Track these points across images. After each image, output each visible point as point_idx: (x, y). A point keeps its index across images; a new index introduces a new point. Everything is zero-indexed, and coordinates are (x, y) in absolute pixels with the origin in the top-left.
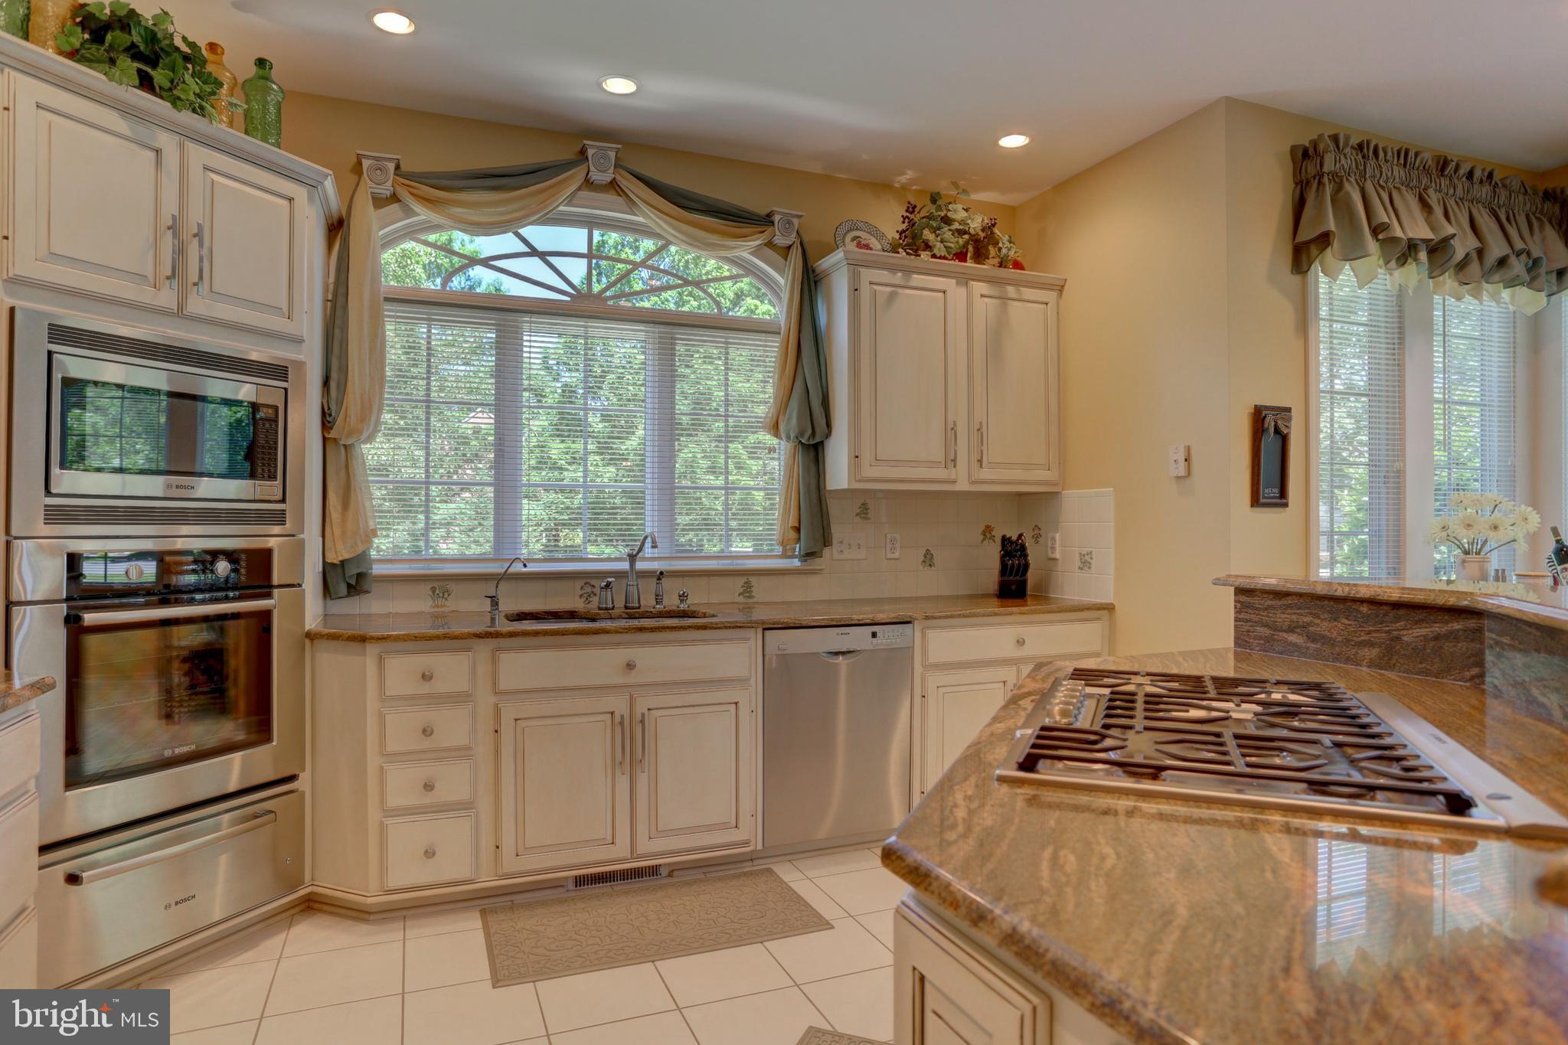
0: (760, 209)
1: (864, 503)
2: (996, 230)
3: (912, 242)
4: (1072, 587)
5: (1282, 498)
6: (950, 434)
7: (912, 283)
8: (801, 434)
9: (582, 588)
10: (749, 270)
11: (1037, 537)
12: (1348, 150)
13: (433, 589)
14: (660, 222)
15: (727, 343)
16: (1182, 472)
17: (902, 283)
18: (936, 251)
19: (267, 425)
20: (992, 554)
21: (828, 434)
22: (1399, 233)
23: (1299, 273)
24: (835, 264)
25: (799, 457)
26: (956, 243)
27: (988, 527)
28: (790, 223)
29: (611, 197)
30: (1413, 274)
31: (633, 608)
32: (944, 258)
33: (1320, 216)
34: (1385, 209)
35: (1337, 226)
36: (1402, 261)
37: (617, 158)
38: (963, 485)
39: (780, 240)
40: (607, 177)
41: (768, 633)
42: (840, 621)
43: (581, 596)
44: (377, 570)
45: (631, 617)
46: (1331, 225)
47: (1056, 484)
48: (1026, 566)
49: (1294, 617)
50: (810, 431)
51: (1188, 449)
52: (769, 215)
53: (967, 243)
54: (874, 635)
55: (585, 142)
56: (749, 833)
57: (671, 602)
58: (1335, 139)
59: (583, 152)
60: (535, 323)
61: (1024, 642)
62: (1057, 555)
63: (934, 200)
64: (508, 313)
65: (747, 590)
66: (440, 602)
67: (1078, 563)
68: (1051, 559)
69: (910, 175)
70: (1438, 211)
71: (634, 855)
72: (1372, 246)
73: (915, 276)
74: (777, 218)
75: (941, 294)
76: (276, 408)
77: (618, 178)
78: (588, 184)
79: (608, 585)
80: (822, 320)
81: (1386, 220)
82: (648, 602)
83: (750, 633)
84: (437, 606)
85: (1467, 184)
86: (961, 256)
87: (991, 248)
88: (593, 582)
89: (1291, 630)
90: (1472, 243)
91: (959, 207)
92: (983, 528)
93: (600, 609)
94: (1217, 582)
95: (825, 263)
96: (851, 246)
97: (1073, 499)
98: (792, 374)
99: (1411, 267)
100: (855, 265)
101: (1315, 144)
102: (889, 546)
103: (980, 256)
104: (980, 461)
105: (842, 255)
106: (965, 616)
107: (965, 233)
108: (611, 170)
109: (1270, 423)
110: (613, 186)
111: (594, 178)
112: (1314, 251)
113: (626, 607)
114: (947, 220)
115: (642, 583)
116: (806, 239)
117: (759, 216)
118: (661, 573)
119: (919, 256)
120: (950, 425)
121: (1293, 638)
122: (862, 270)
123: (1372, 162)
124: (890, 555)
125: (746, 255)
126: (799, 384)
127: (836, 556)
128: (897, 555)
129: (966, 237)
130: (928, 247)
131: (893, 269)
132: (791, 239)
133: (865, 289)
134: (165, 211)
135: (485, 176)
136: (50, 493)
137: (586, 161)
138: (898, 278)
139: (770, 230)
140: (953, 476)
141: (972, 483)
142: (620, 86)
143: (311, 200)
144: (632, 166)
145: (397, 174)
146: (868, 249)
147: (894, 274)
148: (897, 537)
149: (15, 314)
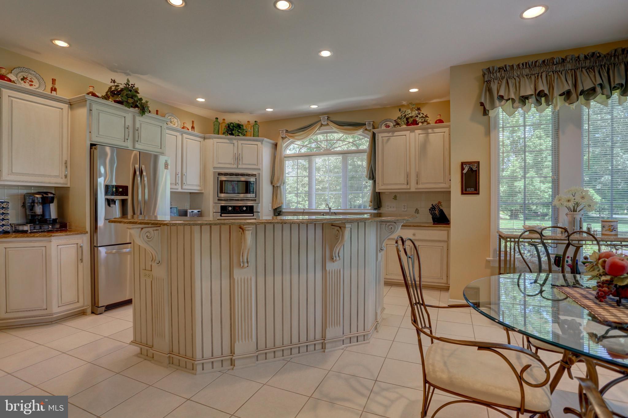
0: (363, 121)
1: (395, 195)
5: (475, 192)
7: (395, 135)
17: (392, 135)
19: (252, 185)
23: (486, 116)
25: (373, 184)
28: (370, 124)
29: (327, 127)
38: (413, 190)
39: (368, 128)
40: (326, 123)
44: (284, 210)
47: (449, 188)
55: (319, 116)
73: (396, 132)
74: (366, 123)
75: (405, 136)
76: (254, 182)
78: (322, 125)
96: (383, 127)
102: (403, 207)
104: (417, 183)
120: (406, 173)
122: (379, 134)
124: (403, 210)
127: (386, 210)
128: (406, 210)
131: (389, 132)
132: (371, 128)
133: (380, 139)
134: (235, 153)
135: (302, 129)
136: (218, 197)
137: (321, 120)
138: (390, 134)
139: (364, 127)
140: (408, 187)
141: (416, 189)
142: (314, 107)
143: (262, 143)
144: (330, 119)
145: (286, 132)
146: (389, 126)
147: (389, 133)
148: (406, 204)
149: (214, 172)
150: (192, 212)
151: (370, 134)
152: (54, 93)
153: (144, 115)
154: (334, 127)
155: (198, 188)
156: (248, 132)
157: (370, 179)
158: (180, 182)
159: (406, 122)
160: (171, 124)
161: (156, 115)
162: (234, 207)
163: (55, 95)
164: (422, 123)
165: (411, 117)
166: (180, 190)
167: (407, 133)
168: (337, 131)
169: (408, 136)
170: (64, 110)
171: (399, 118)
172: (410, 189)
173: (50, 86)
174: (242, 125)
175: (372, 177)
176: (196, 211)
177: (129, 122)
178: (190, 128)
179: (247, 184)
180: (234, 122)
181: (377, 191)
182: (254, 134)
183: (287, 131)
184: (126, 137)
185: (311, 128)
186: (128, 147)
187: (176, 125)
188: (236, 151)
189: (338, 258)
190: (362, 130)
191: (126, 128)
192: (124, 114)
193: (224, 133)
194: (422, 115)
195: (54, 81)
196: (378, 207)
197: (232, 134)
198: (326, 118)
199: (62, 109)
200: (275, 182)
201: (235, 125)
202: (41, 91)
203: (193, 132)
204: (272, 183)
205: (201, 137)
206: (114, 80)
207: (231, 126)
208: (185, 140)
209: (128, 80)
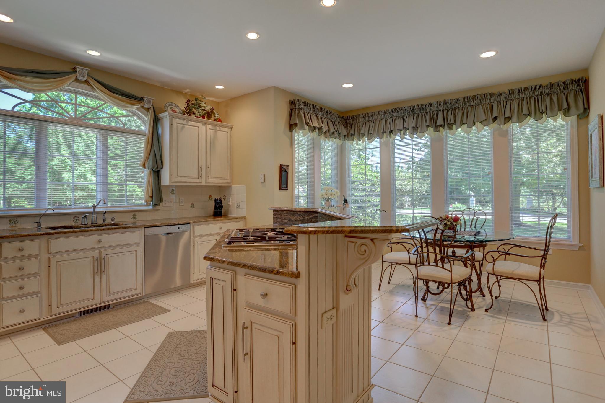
0: (140, 96)
1: (173, 189)
2: (214, 111)
3: (189, 111)
4: (235, 212)
5: (286, 189)
6: (200, 169)
7: (189, 124)
8: (153, 167)
9: (74, 218)
10: (135, 114)
11: (225, 199)
12: (301, 103)
13: (10, 221)
14: (104, 96)
15: (126, 137)
16: (263, 181)
17: (186, 124)
18: (196, 115)
20: (212, 203)
21: (162, 168)
22: (311, 125)
23: (290, 132)
24: (165, 117)
25: (152, 174)
26: (202, 113)
27: (210, 196)
28: (149, 101)
29: (85, 86)
30: (315, 134)
31: (95, 224)
32: (199, 117)
33: (295, 119)
34: (309, 119)
35: (299, 121)
36: (313, 131)
37: (88, 73)
38: (203, 184)
39: (146, 106)
40: (84, 79)
41: (145, 229)
42: (168, 224)
43: (73, 221)
45: (94, 227)
46: (297, 122)
47: (230, 183)
48: (222, 207)
49: (285, 216)
50: (156, 167)
51: (264, 175)
52: (142, 98)
53: (205, 114)
54: (179, 228)
55: (76, 66)
56: (140, 291)
57: (109, 221)
58: (298, 100)
59: (74, 69)
60: (54, 126)
61: (222, 228)
62: (230, 204)
63: (196, 100)
64: (43, 122)
65: (134, 217)
66: (15, 225)
67: (236, 206)
68: (229, 205)
69: (188, 90)
70: (320, 120)
71: (101, 302)
72: (306, 127)
73: (190, 122)
75: (197, 128)
77: (89, 80)
78: (76, 80)
79: (85, 217)
80: (160, 132)
81: (309, 121)
82: (100, 222)
83: (140, 229)
84: (12, 227)
85: (326, 114)
86: (203, 117)
87: (212, 115)
88: (78, 216)
89: (285, 219)
90: (327, 128)
91: (203, 103)
92: (209, 196)
93: (82, 224)
94: (269, 209)
95: (161, 115)
96: (170, 111)
97: (234, 187)
98: (150, 148)
99: (314, 132)
100: (171, 117)
101: (294, 100)
102: (180, 202)
103: (209, 117)
104: (209, 177)
105: (167, 114)
106: (205, 221)
107: (205, 110)
108: (86, 77)
109: (284, 168)
110: (86, 82)
111: (79, 78)
112: (294, 126)
113: (92, 224)
114: (200, 106)
115: (98, 215)
116: (155, 106)
117: (138, 97)
118: (105, 212)
119: (191, 116)
120: (200, 166)
121: (285, 221)
122: (174, 119)
123: (306, 107)
124: (181, 205)
125: (134, 109)
126: (152, 153)
127: (164, 205)
128: (183, 205)
129: (205, 111)
130: (194, 113)
131: (184, 119)
132: (150, 106)
133: (175, 125)
137: (77, 72)
138: (185, 122)
139: (141, 103)
141: (206, 183)
142: (94, 53)
144: (93, 76)
146: (175, 112)
148: (183, 199)
167: (200, 125)
169: (200, 128)
196: (159, 202)
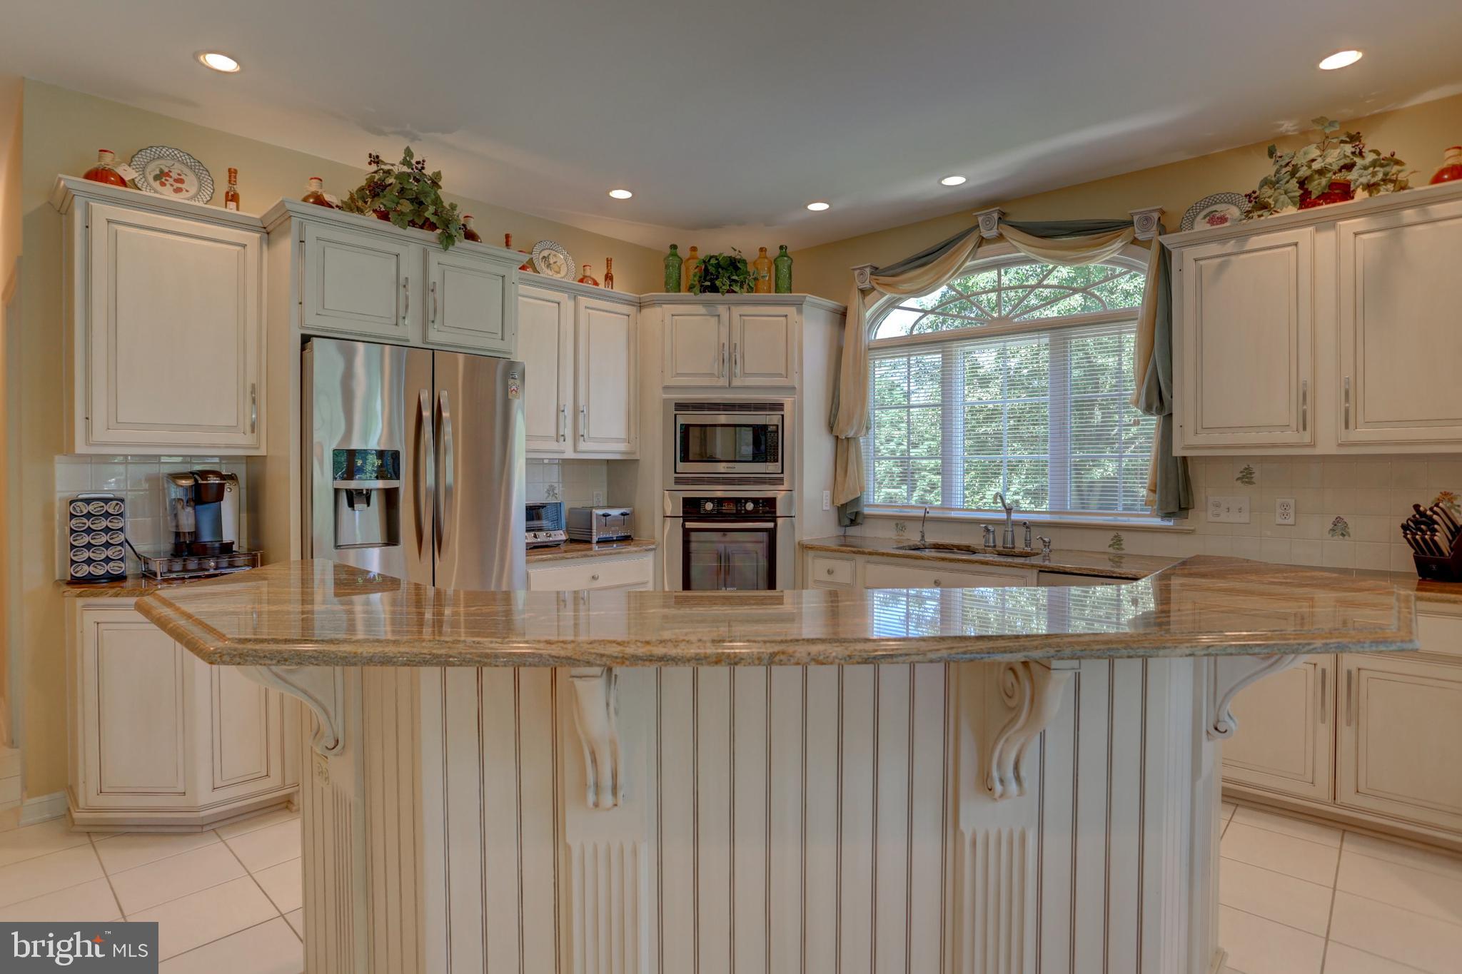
1: (1246, 468)
6: (1300, 395)
7: (1247, 248)
10: (1131, 266)
13: (897, 525)
15: (1120, 333)
19: (772, 435)
25: (1160, 428)
27: (1446, 494)
28: (1147, 219)
29: (1002, 245)
31: (1009, 548)
37: (999, 216)
39: (1142, 236)
40: (994, 233)
42: (1102, 571)
44: (867, 511)
45: (1003, 555)
52: (1127, 219)
55: (975, 214)
65: (1117, 542)
66: (901, 533)
74: (1136, 218)
75: (1292, 247)
76: (777, 426)
77: (1001, 231)
78: (983, 241)
82: (1020, 546)
84: (898, 535)
92: (1437, 495)
93: (985, 546)
96: (1201, 225)
100: (1179, 249)
102: (1278, 510)
108: (996, 227)
110: (1001, 236)
111: (984, 236)
113: (1005, 548)
115: (1017, 529)
117: (1118, 222)
119: (1257, 217)
120: (1299, 387)
122: (1186, 250)
126: (1150, 366)
127: (1211, 518)
128: (1290, 521)
131: (1223, 239)
132: (1152, 233)
133: (1190, 267)
134: (721, 342)
135: (920, 258)
136: (676, 472)
137: (978, 226)
138: (1230, 246)
139: (1127, 231)
140: (1306, 437)
141: (1340, 445)
142: (955, 181)
143: (800, 311)
144: (1008, 219)
145: (871, 274)
146: (1223, 220)
147: (1225, 243)
148: (1292, 502)
149: (665, 401)
150: (605, 515)
151: (1153, 254)
152: (232, 205)
153: (451, 248)
154: (1021, 245)
155: (622, 447)
156: (761, 280)
157: (1148, 409)
158: (568, 432)
159: (1299, 192)
160: (549, 272)
161: (505, 249)
162: (720, 501)
163: (234, 211)
164: (1371, 187)
165: (1321, 172)
166: (570, 454)
167: (1304, 235)
168: (1032, 256)
169: (1305, 247)
170: (248, 248)
171: (1266, 182)
172: (1313, 445)
173: (223, 187)
174: (744, 262)
175: (1156, 404)
176: (615, 512)
177: (411, 269)
178: (601, 280)
179: (760, 432)
180: (720, 254)
181: (1177, 451)
182: (777, 285)
183: (877, 268)
184: (402, 313)
185: (950, 252)
186: (408, 341)
187: (563, 273)
188: (725, 340)
189: (1013, 787)
190: (1118, 244)
191: (401, 285)
192: (396, 248)
193: (690, 289)
194: (1370, 157)
195: (232, 173)
196: (1181, 509)
197: (714, 289)
198: (996, 216)
199: (244, 246)
200: (841, 425)
201: (722, 263)
202: (201, 204)
203: (610, 289)
204: (831, 427)
205: (630, 303)
206: (378, 157)
207: (712, 265)
208: (583, 313)
209: (408, 152)
